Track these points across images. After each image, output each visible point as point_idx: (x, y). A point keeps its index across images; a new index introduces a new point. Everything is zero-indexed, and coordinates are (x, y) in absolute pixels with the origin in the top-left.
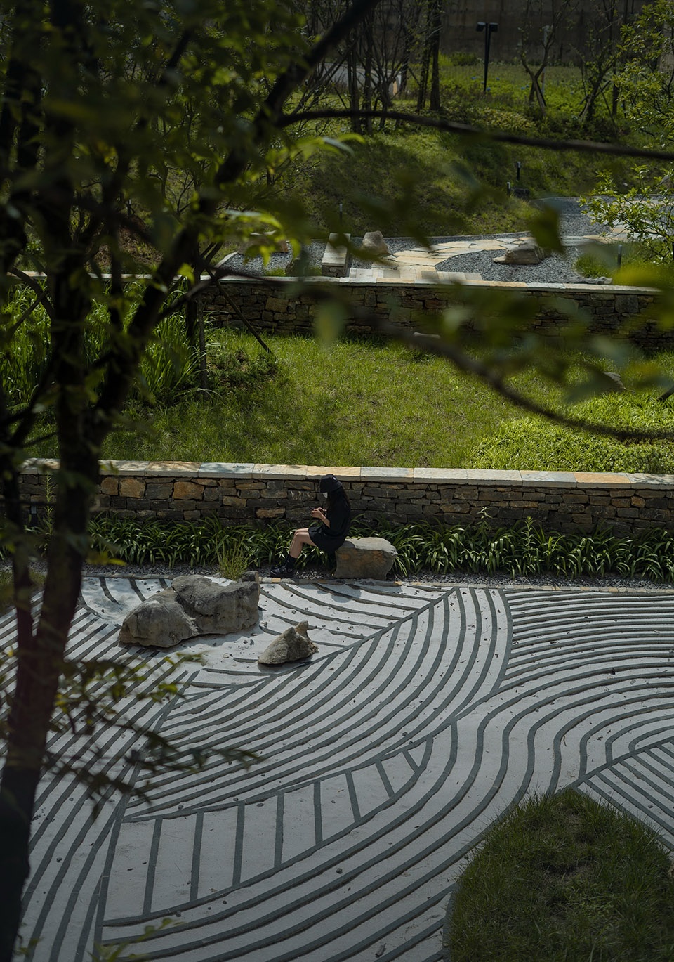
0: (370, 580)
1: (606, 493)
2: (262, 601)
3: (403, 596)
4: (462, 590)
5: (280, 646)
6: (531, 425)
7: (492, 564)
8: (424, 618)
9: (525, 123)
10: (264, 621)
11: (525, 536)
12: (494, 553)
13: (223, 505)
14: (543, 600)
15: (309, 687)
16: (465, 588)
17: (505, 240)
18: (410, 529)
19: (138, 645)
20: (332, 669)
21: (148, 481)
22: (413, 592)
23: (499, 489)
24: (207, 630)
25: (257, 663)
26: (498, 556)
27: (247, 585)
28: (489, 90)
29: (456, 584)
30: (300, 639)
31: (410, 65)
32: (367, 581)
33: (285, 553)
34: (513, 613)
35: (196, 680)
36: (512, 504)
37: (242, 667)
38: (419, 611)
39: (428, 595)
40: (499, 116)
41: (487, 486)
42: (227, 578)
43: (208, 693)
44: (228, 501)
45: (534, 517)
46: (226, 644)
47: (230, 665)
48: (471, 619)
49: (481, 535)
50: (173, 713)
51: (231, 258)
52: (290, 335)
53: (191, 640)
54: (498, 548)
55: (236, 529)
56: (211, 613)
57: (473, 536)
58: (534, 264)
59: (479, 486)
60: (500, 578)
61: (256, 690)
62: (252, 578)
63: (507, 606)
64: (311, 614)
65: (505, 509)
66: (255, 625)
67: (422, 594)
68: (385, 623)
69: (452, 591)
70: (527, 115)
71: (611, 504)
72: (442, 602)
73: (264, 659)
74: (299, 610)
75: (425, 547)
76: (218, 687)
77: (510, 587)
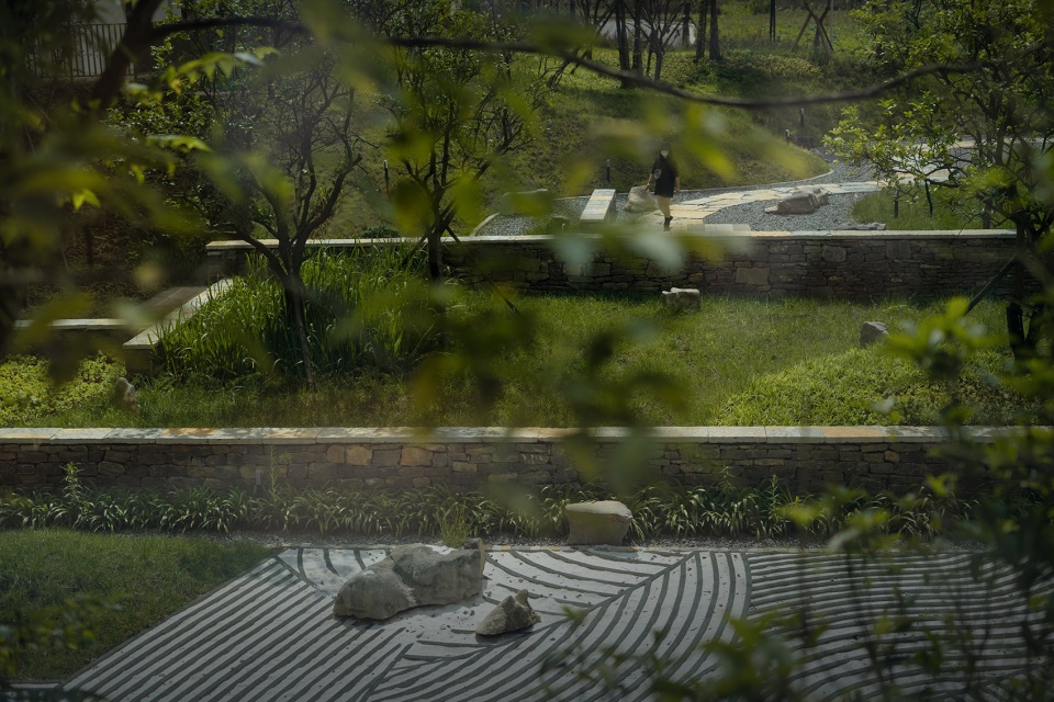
0: (605, 546)
1: (857, 448)
2: (488, 569)
3: (638, 562)
4: (702, 555)
5: (497, 616)
6: (785, 379)
7: (735, 527)
8: (657, 584)
9: (810, 68)
10: (488, 591)
11: (771, 496)
12: (737, 514)
13: (453, 471)
14: (788, 563)
15: (526, 659)
16: (705, 554)
17: (781, 189)
18: (647, 491)
19: (353, 617)
20: (553, 639)
21: (375, 448)
22: (648, 558)
23: (742, 447)
24: (426, 600)
25: (474, 635)
26: (741, 517)
27: (469, 553)
28: (779, 37)
29: (696, 548)
30: (520, 608)
31: (691, 15)
32: (602, 547)
33: (516, 520)
34: (754, 578)
35: (408, 653)
36: (756, 462)
37: (458, 639)
38: (653, 577)
39: (666, 560)
40: (782, 62)
41: (729, 444)
42: (449, 546)
43: (419, 666)
44: (458, 466)
45: (779, 475)
46: (446, 615)
47: (447, 637)
48: (708, 584)
49: (724, 496)
50: (380, 687)
51: (492, 220)
52: (543, 295)
53: (409, 611)
54: (741, 508)
55: (468, 496)
56: (429, 583)
57: (717, 497)
58: (808, 213)
59: (720, 445)
60: (744, 540)
61: (471, 662)
62: (475, 546)
63: (748, 569)
64: (538, 583)
65: (750, 467)
66: (477, 594)
67: (659, 559)
68: (615, 590)
69: (691, 556)
70: (813, 60)
71: (863, 460)
72: (679, 567)
73: (481, 630)
74: (526, 578)
75: (663, 510)
76: (430, 660)
77: (754, 550)
